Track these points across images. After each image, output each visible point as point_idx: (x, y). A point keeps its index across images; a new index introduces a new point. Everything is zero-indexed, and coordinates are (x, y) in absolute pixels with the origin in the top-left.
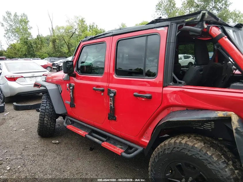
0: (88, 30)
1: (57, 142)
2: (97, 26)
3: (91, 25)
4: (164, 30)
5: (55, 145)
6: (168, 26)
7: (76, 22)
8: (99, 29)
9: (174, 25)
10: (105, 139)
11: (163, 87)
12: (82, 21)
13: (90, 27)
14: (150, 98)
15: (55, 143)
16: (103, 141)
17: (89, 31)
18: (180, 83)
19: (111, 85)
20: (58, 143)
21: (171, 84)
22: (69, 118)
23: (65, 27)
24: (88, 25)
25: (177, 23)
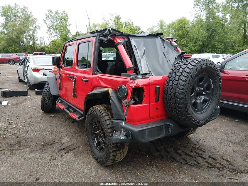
0: (123, 27)
1: (53, 115)
2: (132, 23)
3: (127, 22)
4: (94, 38)
5: (51, 118)
6: (95, 36)
7: (111, 20)
8: (134, 27)
9: (98, 36)
10: (72, 111)
11: (93, 75)
12: (118, 18)
13: (126, 24)
14: (87, 81)
15: (51, 117)
16: (71, 112)
17: (125, 28)
18: (99, 72)
19: (75, 74)
20: (54, 117)
21: (95, 72)
22: (60, 98)
23: (101, 25)
24: (124, 22)
25: (100, 35)
